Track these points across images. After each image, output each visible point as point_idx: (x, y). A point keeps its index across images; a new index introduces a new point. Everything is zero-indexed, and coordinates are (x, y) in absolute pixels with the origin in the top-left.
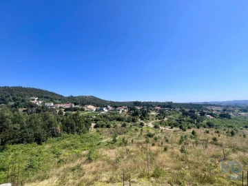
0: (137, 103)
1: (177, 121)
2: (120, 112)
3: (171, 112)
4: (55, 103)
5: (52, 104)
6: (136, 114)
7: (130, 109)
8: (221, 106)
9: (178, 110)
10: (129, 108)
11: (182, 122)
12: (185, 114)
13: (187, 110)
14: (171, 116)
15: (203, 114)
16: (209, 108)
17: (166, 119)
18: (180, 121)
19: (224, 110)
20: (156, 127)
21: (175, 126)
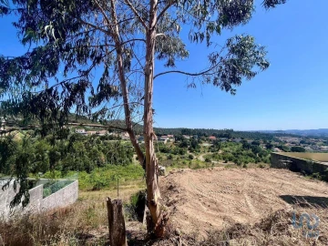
0: (185, 131)
1: (234, 154)
2: (165, 142)
3: (228, 144)
4: (86, 130)
5: (84, 131)
6: (184, 145)
7: (178, 138)
8: (300, 137)
9: (238, 140)
10: (175, 137)
11: (240, 156)
12: (246, 146)
13: (250, 141)
14: (227, 149)
15: (269, 147)
16: (282, 139)
17: (220, 152)
18: (236, 154)
19: (302, 142)
20: (207, 160)
21: (230, 160)
